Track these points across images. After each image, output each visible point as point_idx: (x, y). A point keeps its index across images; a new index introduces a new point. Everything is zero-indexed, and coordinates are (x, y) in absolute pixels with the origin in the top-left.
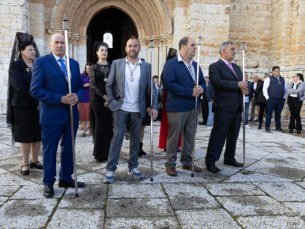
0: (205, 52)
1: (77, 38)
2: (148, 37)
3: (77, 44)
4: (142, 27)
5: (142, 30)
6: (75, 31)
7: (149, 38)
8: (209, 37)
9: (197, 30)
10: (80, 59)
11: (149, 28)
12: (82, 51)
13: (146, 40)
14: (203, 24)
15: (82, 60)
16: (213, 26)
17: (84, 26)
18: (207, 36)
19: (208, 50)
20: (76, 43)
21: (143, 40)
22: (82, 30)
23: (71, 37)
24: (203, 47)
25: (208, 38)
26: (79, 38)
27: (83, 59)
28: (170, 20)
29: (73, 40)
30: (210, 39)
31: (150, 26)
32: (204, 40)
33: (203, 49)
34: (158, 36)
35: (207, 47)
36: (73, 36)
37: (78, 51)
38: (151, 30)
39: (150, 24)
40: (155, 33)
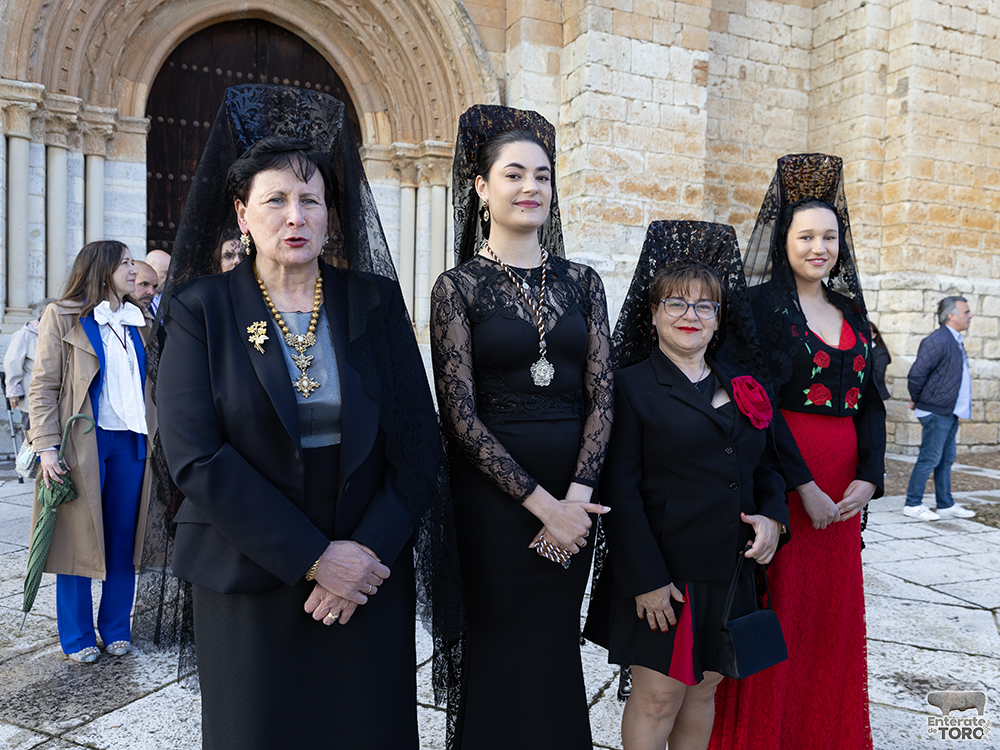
0: (631, 213)
1: (105, 127)
2: (406, 145)
3: (103, 152)
4: (379, 107)
5: (380, 115)
6: (95, 94)
7: (409, 150)
8: (642, 159)
9: (603, 131)
10: (118, 214)
11: (408, 111)
12: (125, 182)
13: (398, 158)
14: (622, 110)
15: (129, 222)
16: (656, 120)
17: (137, 80)
18: (637, 155)
19: (641, 207)
20: (99, 145)
21: (382, 156)
22: (126, 94)
23: (79, 119)
24: (625, 196)
25: (638, 163)
26: (115, 128)
27: (134, 216)
28: (494, 85)
29: (85, 134)
30: (647, 167)
31: (413, 103)
32: (625, 169)
33: (623, 202)
34: (446, 144)
35: (635, 197)
36: (90, 117)
37: (109, 181)
38: (416, 121)
39: (412, 97)
40: (434, 133)
